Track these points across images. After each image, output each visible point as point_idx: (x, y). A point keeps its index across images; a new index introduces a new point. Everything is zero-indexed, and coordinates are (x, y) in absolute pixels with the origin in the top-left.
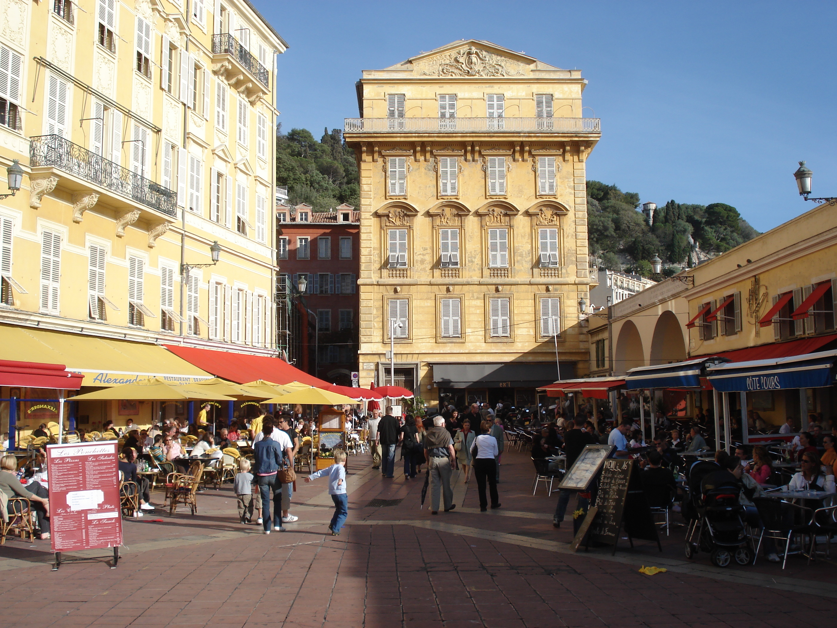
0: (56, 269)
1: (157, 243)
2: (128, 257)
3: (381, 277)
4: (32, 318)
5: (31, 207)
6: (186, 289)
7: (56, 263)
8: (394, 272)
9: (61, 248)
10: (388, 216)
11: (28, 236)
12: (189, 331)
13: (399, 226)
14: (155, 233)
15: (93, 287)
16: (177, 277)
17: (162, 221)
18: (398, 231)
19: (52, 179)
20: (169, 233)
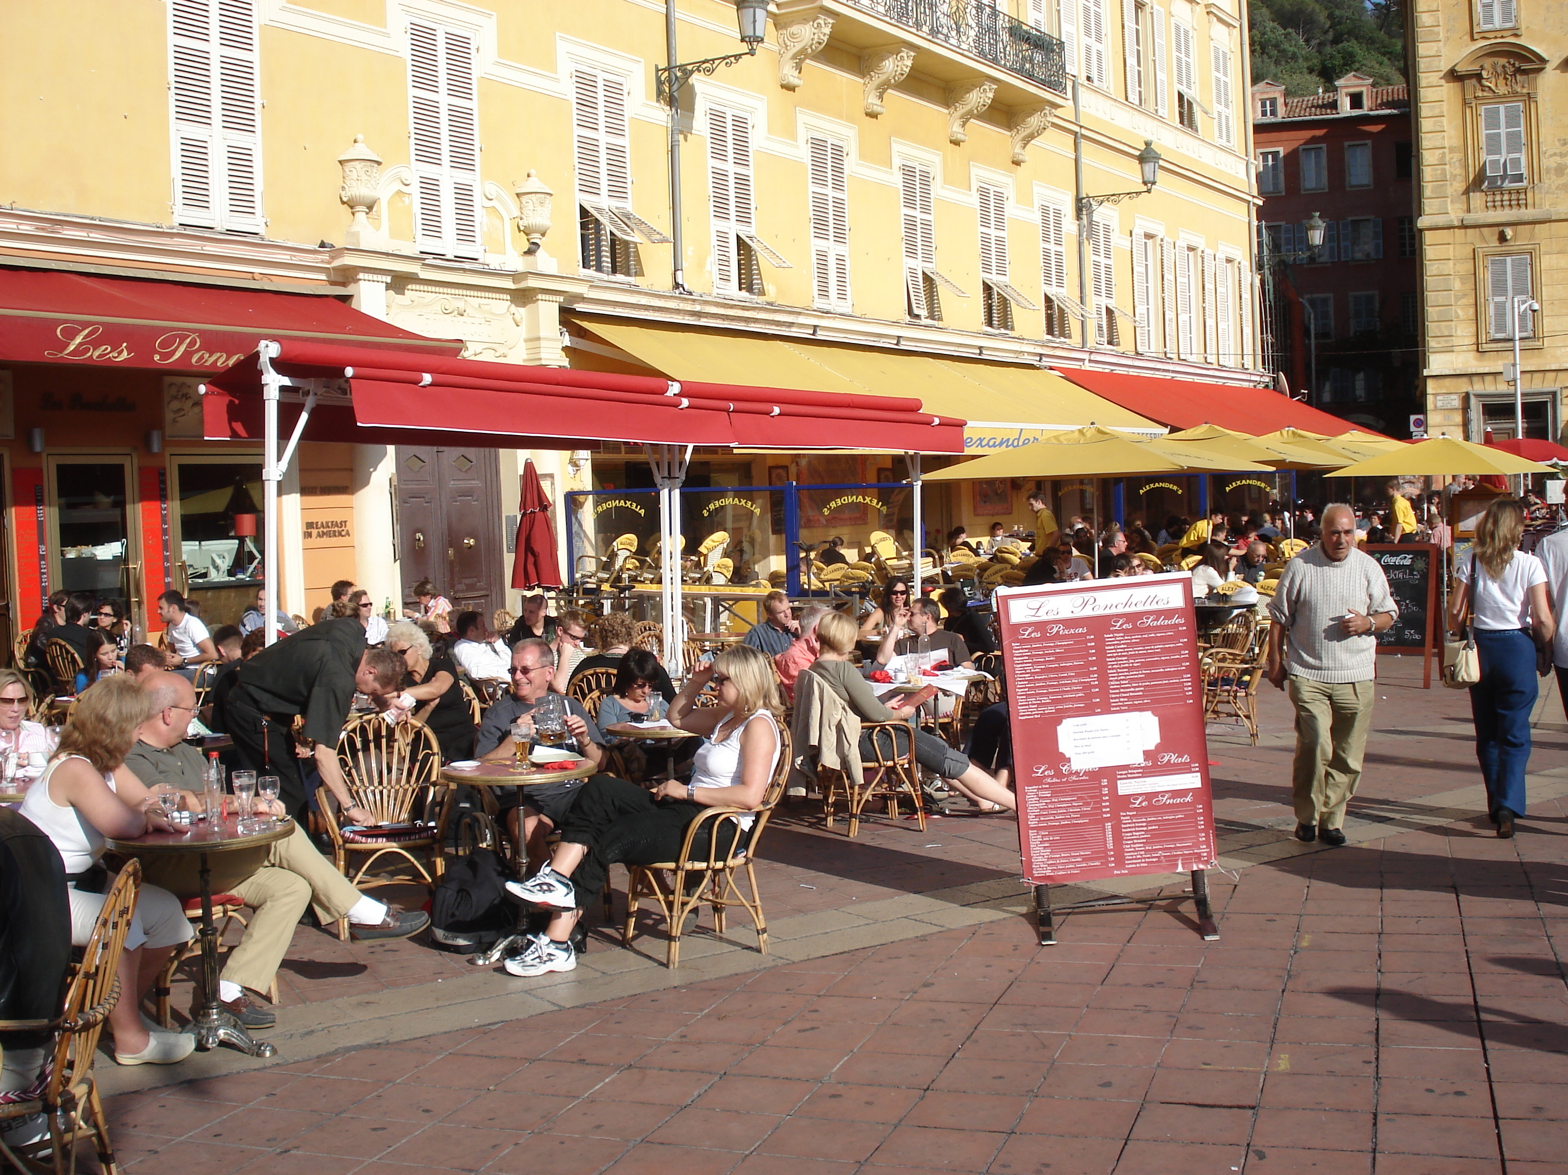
0: (840, 216)
1: (1028, 154)
2: (975, 186)
3: (1469, 211)
4: (801, 320)
5: (783, 86)
6: (1088, 249)
7: (839, 203)
8: (1498, 198)
9: (846, 171)
10: (1479, 77)
11: (779, 147)
12: (1098, 338)
13: (1504, 96)
14: (1023, 133)
15: (911, 252)
16: (1070, 225)
17: (1038, 105)
18: (1502, 108)
19: (822, 22)
20: (1051, 132)
